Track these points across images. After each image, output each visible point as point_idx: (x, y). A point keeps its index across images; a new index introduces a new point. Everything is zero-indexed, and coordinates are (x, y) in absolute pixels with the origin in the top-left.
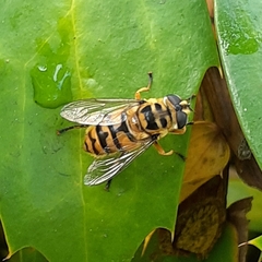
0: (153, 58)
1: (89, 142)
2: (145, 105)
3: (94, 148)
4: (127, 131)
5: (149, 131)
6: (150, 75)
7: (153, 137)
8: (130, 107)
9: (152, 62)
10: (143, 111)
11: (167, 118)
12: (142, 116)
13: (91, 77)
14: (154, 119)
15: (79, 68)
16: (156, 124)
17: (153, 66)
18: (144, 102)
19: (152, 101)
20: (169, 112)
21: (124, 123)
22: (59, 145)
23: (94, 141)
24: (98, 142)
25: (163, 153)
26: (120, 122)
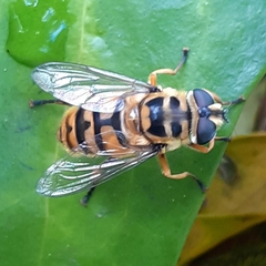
0: (196, 28)
1: (64, 129)
2: (156, 95)
3: (68, 140)
5: (150, 136)
7: (156, 147)
8: (134, 93)
9: (193, 35)
10: (149, 104)
11: (184, 124)
12: (146, 111)
13: (99, 34)
14: (162, 120)
15: (85, 18)
16: (163, 128)
17: (192, 40)
18: (156, 90)
19: (168, 92)
20: (189, 115)
21: (117, 114)
22: (30, 123)
23: (69, 129)
24: (73, 132)
25: (167, 173)
26: (112, 111)
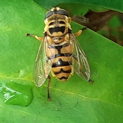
4: (61, 47)
6: (28, 35)
12: (54, 34)
14: (58, 27)
23: (62, 71)
24: (63, 67)
